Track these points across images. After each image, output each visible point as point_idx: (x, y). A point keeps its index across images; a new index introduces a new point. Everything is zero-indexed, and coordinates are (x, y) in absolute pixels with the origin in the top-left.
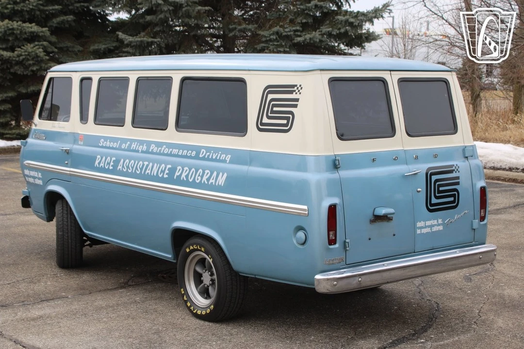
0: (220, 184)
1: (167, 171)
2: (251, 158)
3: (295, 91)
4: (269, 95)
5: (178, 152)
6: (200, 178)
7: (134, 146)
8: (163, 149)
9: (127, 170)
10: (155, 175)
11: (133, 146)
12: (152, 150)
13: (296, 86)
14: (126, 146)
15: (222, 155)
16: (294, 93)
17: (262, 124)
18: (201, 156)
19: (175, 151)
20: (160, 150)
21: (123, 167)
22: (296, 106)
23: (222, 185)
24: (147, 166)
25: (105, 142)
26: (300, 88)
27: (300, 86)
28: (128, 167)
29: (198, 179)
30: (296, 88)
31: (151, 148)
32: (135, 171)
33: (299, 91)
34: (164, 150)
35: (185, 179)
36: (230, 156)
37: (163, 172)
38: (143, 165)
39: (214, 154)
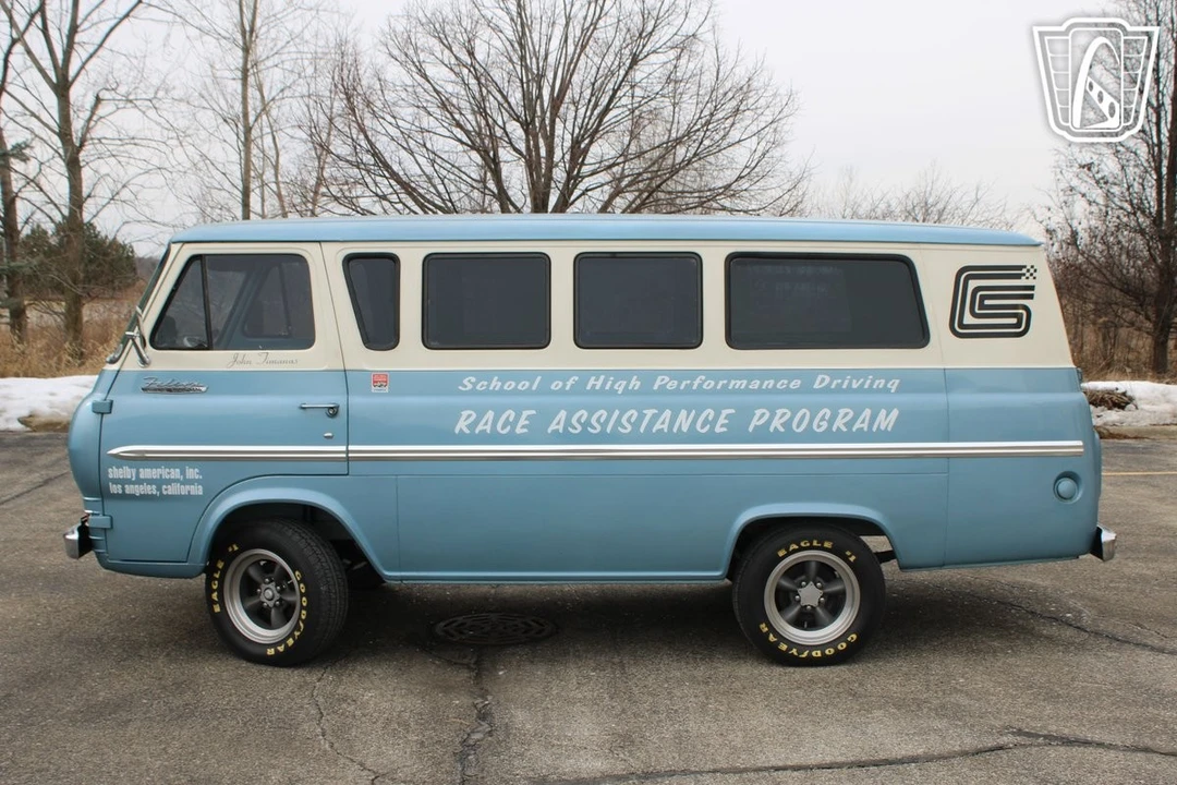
0: (882, 428)
2: (950, 380)
3: (1024, 275)
4: (970, 282)
13: (1025, 267)
15: (877, 382)
16: (1023, 278)
17: (962, 326)
18: (816, 386)
22: (1030, 297)
23: (889, 429)
26: (1032, 271)
27: (1032, 267)
29: (819, 426)
30: (1024, 271)
32: (615, 427)
33: (1031, 275)
36: (897, 381)
39: (854, 381)
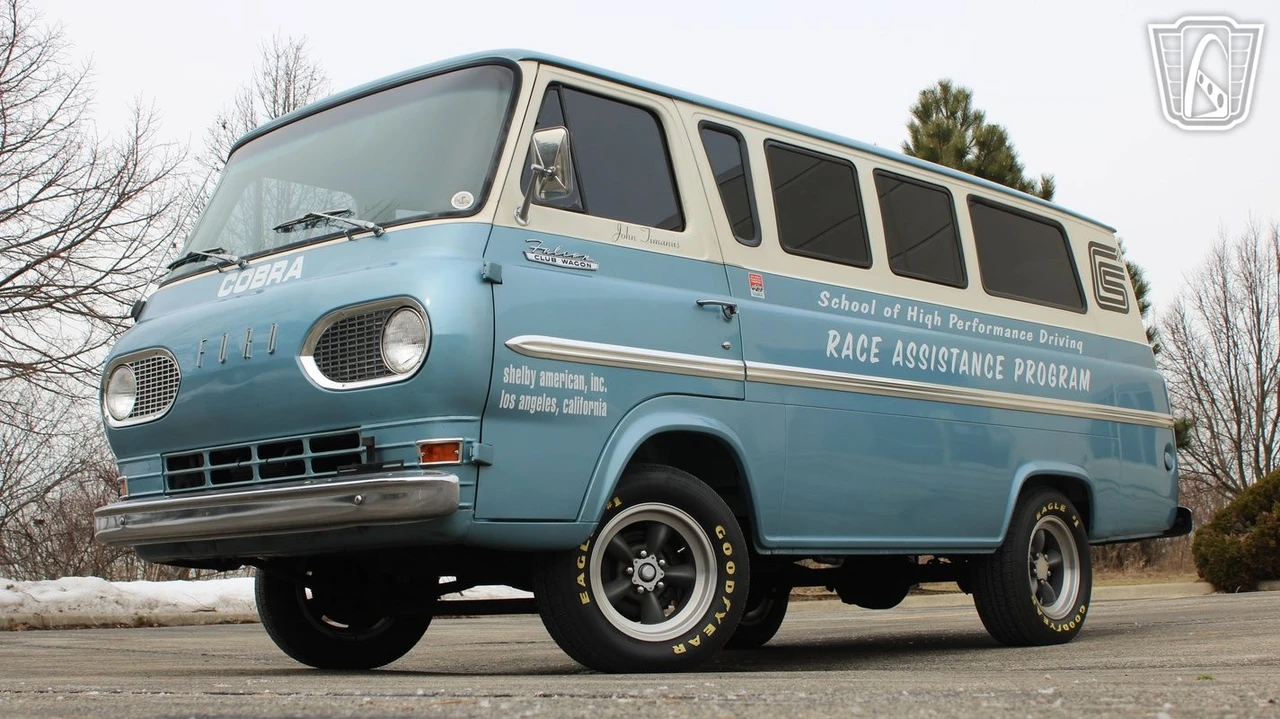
1: (999, 368)
5: (1004, 333)
6: (1054, 378)
7: (912, 313)
8: (974, 324)
9: (916, 365)
10: (979, 374)
11: (910, 313)
12: (955, 324)
14: (893, 313)
17: (1100, 297)
18: (1041, 341)
19: (998, 330)
20: (971, 327)
21: (905, 357)
24: (960, 356)
25: (836, 300)
28: (917, 359)
31: (951, 322)
34: (977, 327)
35: (1033, 382)
37: (992, 368)
38: (951, 354)
